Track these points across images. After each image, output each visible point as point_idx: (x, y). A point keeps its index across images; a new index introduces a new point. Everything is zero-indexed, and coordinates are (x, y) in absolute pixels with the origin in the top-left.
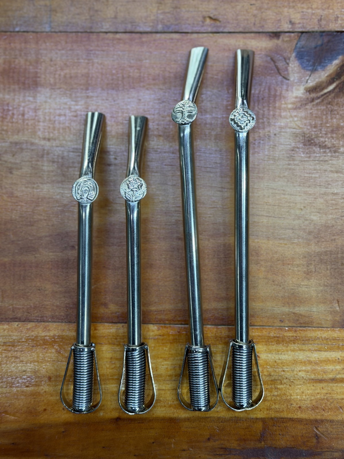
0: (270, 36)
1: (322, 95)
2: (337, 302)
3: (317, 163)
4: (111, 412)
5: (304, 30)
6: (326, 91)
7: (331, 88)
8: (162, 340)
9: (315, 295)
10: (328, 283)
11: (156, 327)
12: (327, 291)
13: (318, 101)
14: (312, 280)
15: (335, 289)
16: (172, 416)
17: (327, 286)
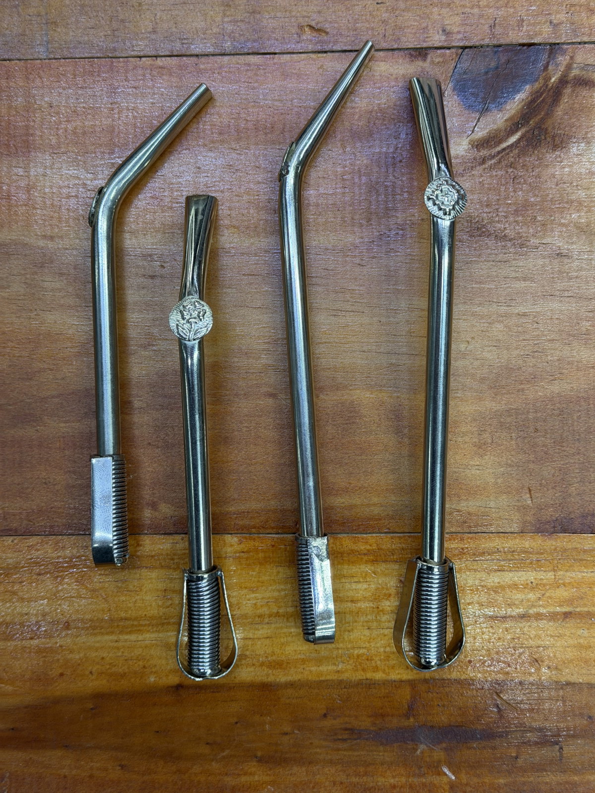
0: (411, 55)
1: (499, 153)
2: (528, 491)
3: (492, 265)
4: (167, 676)
5: (467, 44)
6: (504, 145)
7: (513, 139)
8: (247, 559)
9: (493, 481)
10: (512, 461)
11: (236, 539)
12: (511, 474)
13: (493, 161)
14: (486, 457)
15: (525, 470)
16: (265, 679)
17: (510, 466)
